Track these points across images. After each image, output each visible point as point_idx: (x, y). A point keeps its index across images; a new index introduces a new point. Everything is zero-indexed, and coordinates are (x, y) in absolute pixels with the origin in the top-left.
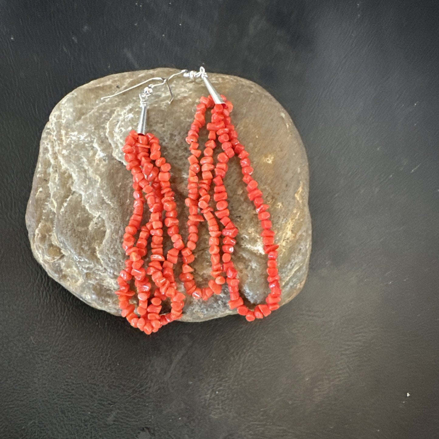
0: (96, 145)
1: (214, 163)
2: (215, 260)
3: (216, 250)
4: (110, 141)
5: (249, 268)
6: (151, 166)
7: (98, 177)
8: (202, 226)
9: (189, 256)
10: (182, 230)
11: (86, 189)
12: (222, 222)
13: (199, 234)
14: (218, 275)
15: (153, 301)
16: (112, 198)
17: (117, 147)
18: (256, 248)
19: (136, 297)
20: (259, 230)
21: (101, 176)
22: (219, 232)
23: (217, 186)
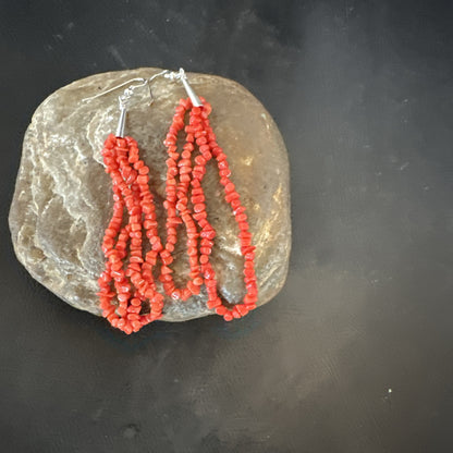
0: (76, 148)
1: (192, 166)
2: (193, 261)
3: (194, 252)
4: (91, 143)
5: (227, 269)
6: (129, 169)
7: (79, 181)
8: (180, 229)
9: (168, 257)
10: (160, 232)
11: (67, 191)
12: (199, 224)
13: (177, 237)
15: (132, 302)
16: (92, 201)
17: (97, 149)
18: (233, 250)
19: (116, 298)
20: (236, 232)
21: (82, 178)
22: (197, 234)
23: (194, 188)
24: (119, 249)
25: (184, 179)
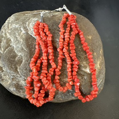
0: (22, 29)
1: (70, 35)
2: (70, 74)
3: (70, 70)
4: (28, 28)
5: (84, 78)
6: (44, 34)
7: (22, 40)
8: (64, 60)
9: (58, 71)
10: (55, 61)
11: (16, 45)
12: (73, 58)
13: (62, 63)
14: (71, 81)
15: (41, 91)
16: (27, 48)
17: (30, 30)
18: (86, 70)
20: (87, 63)
21: (23, 39)
22: (71, 62)
23: (71, 44)
24: (37, 66)
25: (67, 39)
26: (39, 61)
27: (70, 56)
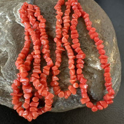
0: (7, 17)
2: (73, 72)
3: (73, 67)
4: (15, 15)
5: (93, 77)
7: (6, 31)
8: (64, 54)
9: (57, 70)
12: (76, 50)
13: (62, 59)
14: (74, 82)
15: (33, 99)
16: (13, 40)
17: (18, 17)
18: (96, 66)
19: (23, 96)
20: (97, 56)
22: (74, 56)
24: (27, 64)
25: (66, 25)
26: (28, 58)
27: (72, 48)
